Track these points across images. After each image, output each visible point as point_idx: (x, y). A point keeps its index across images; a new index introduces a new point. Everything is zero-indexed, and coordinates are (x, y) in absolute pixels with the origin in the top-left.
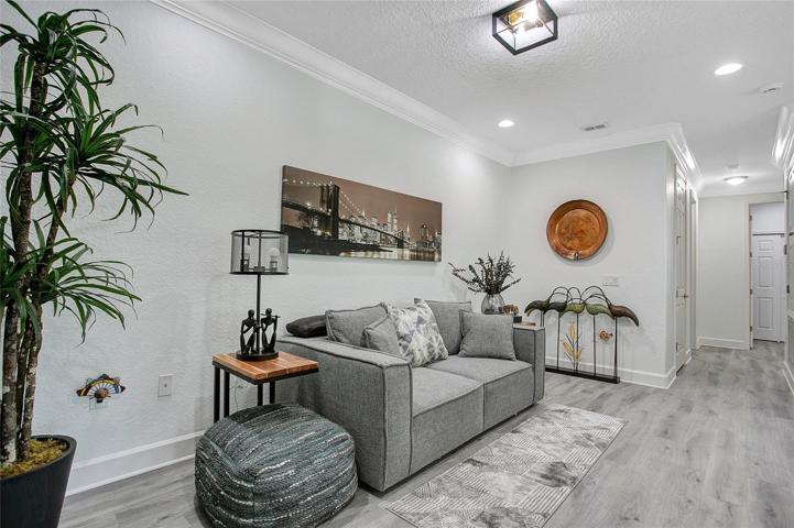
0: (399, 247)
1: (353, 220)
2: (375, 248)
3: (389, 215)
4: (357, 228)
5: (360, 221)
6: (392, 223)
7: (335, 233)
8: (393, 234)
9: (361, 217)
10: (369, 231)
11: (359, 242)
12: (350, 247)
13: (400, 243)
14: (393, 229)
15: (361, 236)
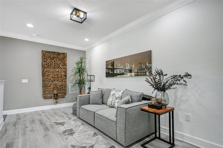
0: (130, 72)
1: (117, 68)
2: (123, 74)
3: (127, 63)
4: (118, 70)
5: (119, 68)
6: (128, 66)
7: (114, 72)
8: (128, 69)
9: (119, 66)
10: (121, 70)
11: (118, 73)
12: (117, 75)
13: (130, 71)
14: (128, 67)
15: (119, 71)
